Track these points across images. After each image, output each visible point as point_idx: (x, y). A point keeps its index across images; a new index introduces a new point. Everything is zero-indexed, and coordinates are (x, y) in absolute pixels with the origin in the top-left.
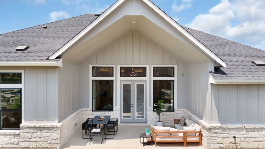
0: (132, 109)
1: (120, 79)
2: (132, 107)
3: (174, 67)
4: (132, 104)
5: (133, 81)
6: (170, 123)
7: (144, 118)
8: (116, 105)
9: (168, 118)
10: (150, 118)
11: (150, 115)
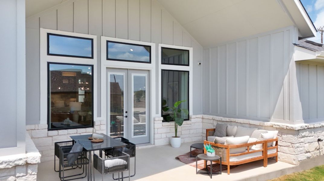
0: (126, 120)
1: (106, 64)
2: (126, 117)
3: (188, 51)
4: (126, 112)
5: (127, 69)
6: (186, 138)
7: (146, 135)
8: (99, 115)
9: (183, 131)
10: (158, 133)
11: (158, 129)
